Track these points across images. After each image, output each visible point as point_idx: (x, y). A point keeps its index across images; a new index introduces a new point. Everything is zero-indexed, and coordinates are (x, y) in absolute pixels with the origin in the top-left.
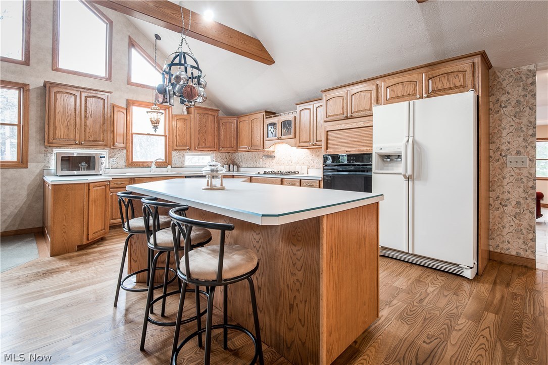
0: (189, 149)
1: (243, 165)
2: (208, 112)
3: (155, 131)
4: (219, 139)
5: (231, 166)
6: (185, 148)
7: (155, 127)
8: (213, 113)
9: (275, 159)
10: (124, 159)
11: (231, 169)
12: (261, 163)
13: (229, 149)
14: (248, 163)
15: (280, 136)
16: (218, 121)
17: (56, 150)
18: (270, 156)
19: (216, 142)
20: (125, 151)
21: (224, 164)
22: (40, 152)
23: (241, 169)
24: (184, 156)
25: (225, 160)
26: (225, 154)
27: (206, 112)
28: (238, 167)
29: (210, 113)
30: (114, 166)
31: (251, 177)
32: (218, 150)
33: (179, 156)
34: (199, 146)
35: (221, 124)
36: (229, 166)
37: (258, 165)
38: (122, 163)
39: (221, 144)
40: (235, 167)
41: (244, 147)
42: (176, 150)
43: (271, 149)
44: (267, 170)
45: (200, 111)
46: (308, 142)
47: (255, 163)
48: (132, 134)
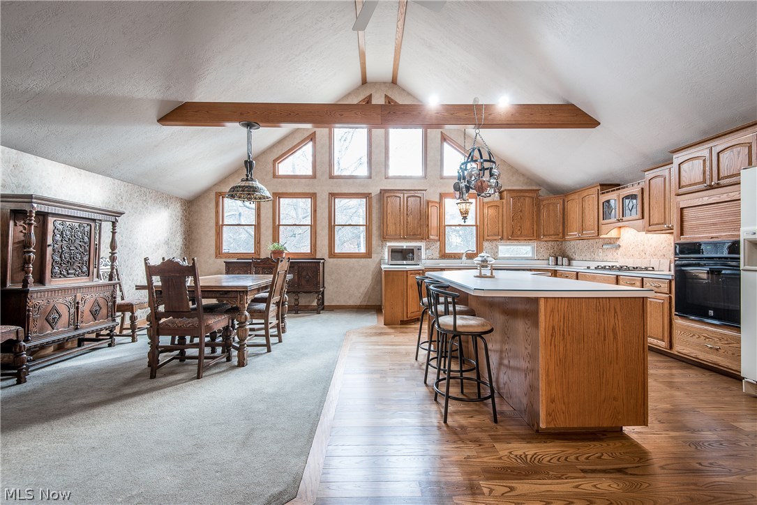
0: (501, 239)
1: (576, 257)
2: (524, 194)
3: (465, 222)
4: (538, 224)
5: (560, 258)
6: (496, 237)
7: (465, 218)
8: (531, 195)
9: (621, 248)
10: (438, 250)
11: (559, 262)
12: (600, 254)
13: (553, 237)
14: (583, 255)
15: (621, 217)
16: (537, 203)
17: (389, 244)
18: (613, 243)
19: (535, 229)
20: (438, 243)
21: (550, 256)
22: (379, 246)
23: (574, 263)
24: (497, 247)
25: (552, 251)
26: (550, 243)
27: (522, 194)
28: (570, 260)
29: (527, 194)
30: (430, 257)
31: (577, 273)
32: (538, 238)
33: (491, 247)
34: (514, 235)
35: (542, 207)
36: (557, 258)
37: (597, 258)
38: (437, 255)
39: (542, 231)
40: (565, 260)
41: (574, 233)
42: (487, 240)
43: (613, 234)
44: (603, 264)
45: (515, 194)
46: (662, 224)
47: (593, 254)
48: (445, 226)
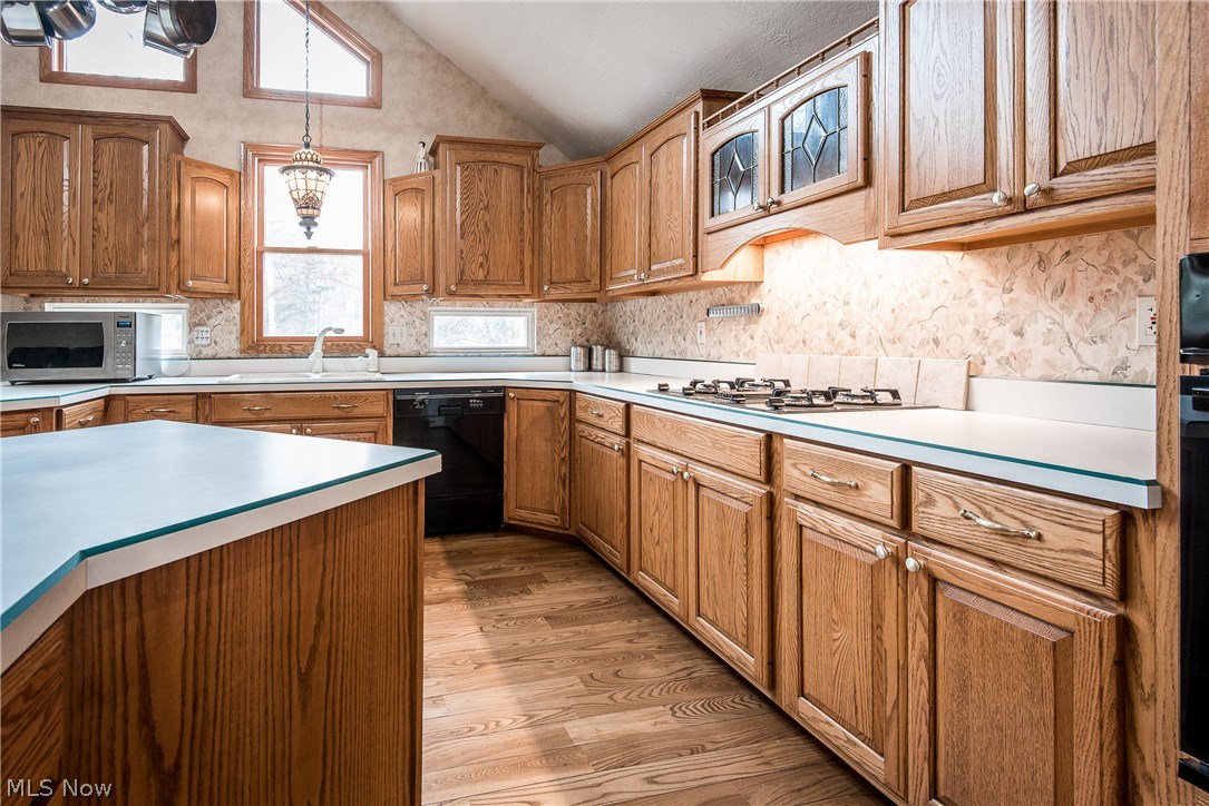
0: (432, 292)
1: (637, 346)
2: (496, 157)
3: (309, 235)
4: (537, 250)
5: (597, 350)
6: (415, 289)
7: (308, 222)
8: (516, 159)
9: (764, 319)
10: (236, 329)
11: (596, 363)
12: (702, 339)
13: (575, 288)
14: (656, 340)
16: (537, 184)
18: (740, 303)
19: (527, 263)
20: (237, 306)
21: (575, 344)
23: (633, 364)
24: (426, 318)
25: (579, 331)
26: (575, 309)
27: (489, 155)
28: (623, 355)
29: (504, 157)
30: (207, 352)
31: (628, 406)
32: (536, 292)
33: (408, 318)
34: (472, 285)
35: (547, 196)
36: (590, 352)
37: (692, 351)
38: (231, 341)
39: (546, 269)
40: (611, 356)
41: (629, 276)
42: (394, 297)
43: (740, 267)
45: (467, 155)
47: (680, 339)
48: (260, 254)
